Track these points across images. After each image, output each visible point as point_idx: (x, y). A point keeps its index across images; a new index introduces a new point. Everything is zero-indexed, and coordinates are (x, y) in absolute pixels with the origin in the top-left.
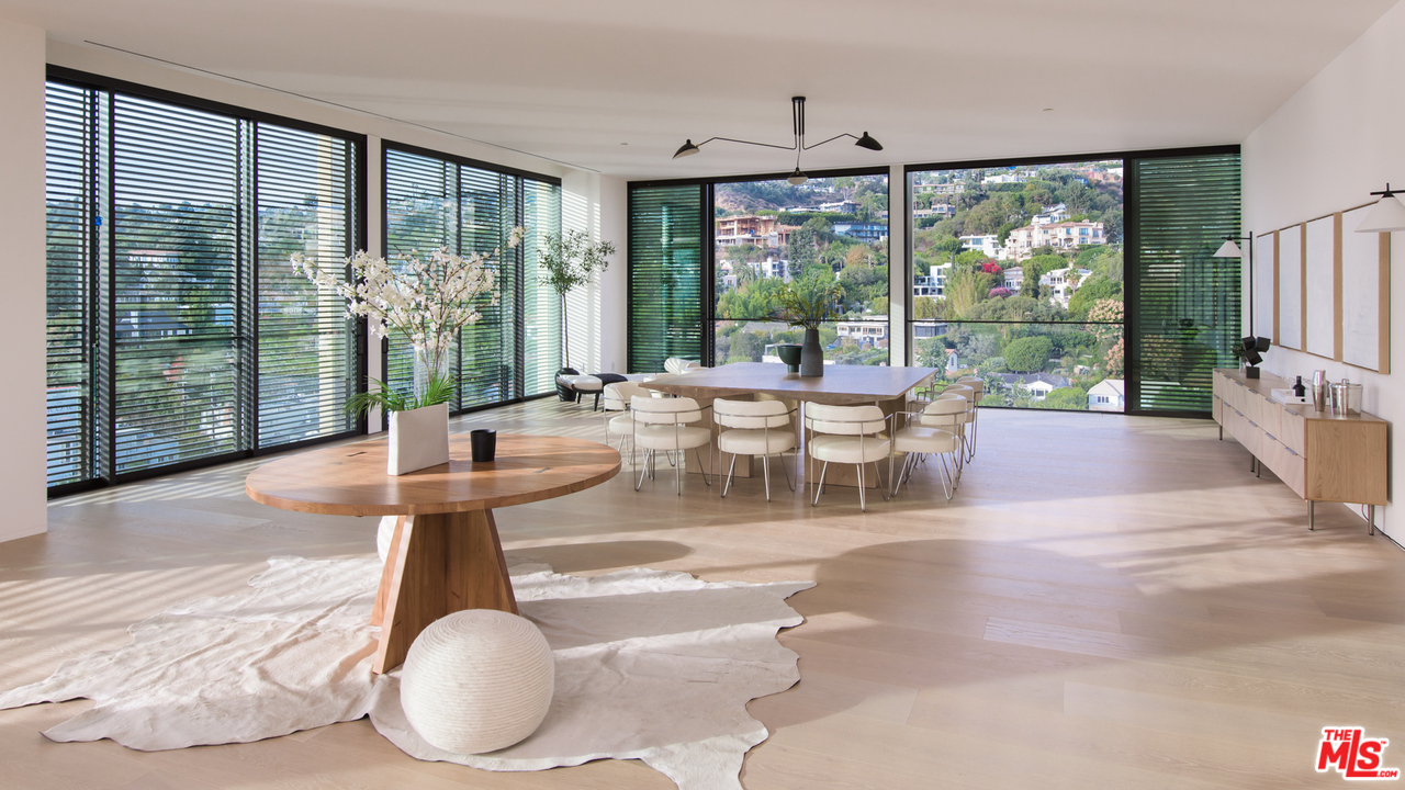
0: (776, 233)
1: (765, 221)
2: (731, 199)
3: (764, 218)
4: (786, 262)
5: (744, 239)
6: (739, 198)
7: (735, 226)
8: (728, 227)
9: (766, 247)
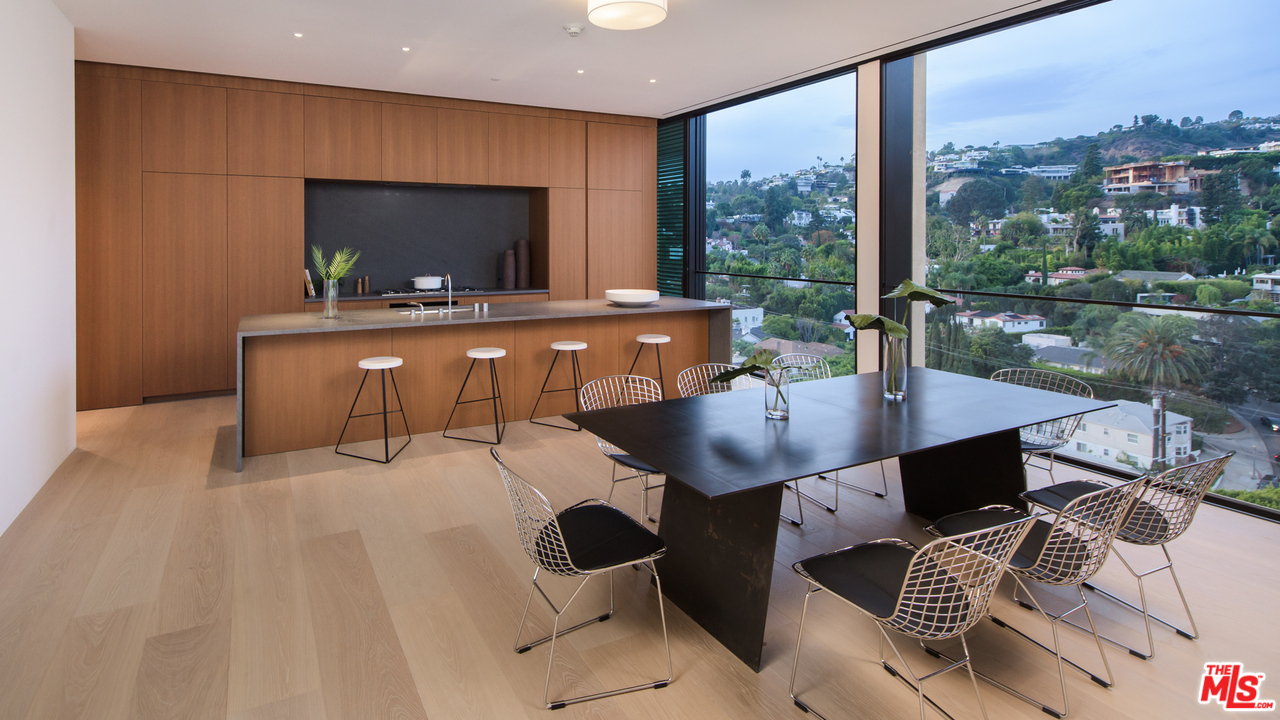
0: (1187, 179)
1: (1172, 167)
2: (1145, 146)
3: (1171, 164)
4: (1197, 210)
5: (1140, 187)
6: (1156, 144)
7: (1131, 174)
8: (1122, 175)
9: (1171, 193)
